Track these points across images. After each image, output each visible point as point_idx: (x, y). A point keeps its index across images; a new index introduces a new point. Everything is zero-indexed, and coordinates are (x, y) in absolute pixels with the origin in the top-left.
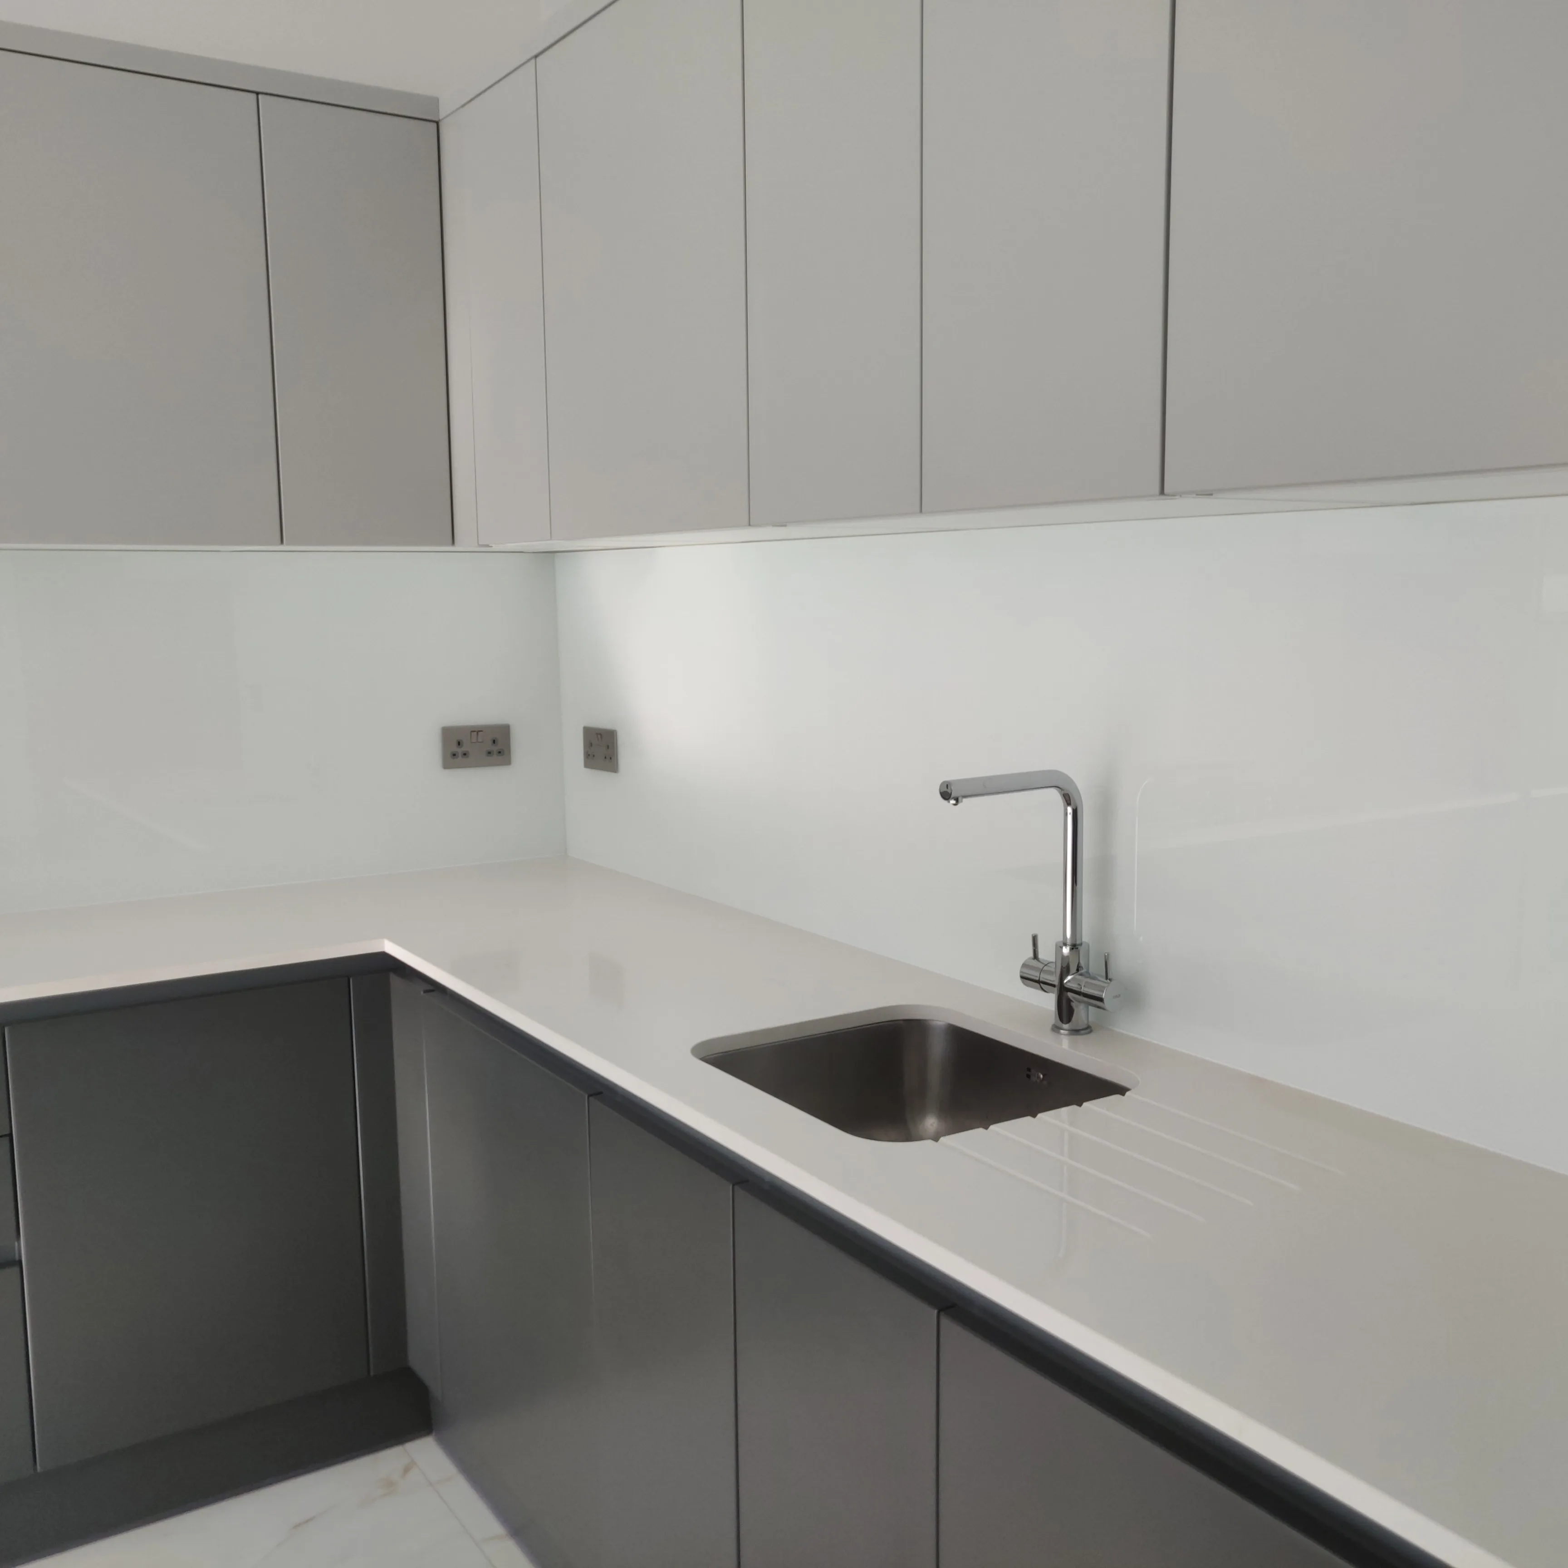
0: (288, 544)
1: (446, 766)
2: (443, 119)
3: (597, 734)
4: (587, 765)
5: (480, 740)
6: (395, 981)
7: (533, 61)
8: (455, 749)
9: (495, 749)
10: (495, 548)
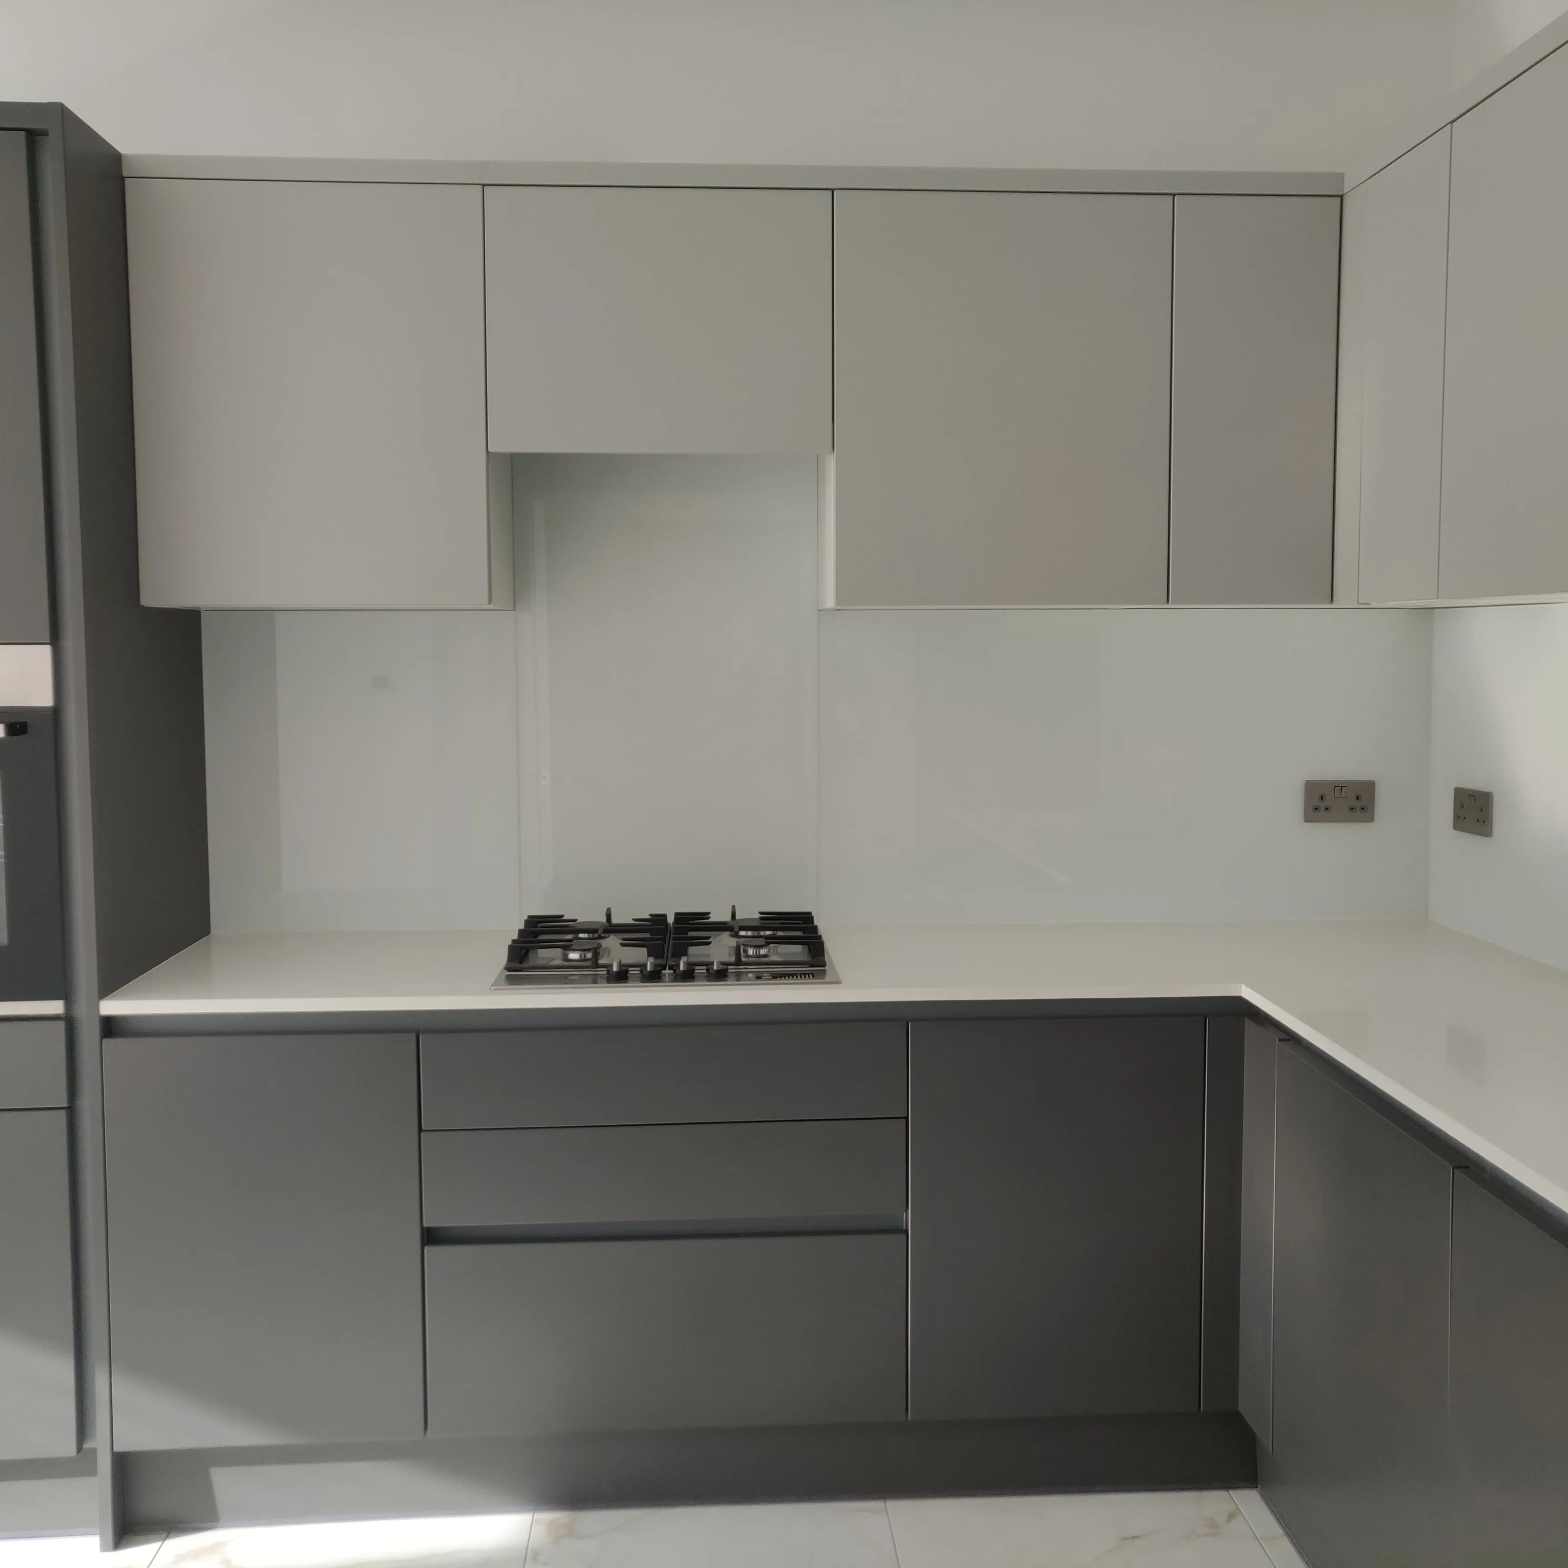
0: (1172, 604)
1: (1308, 819)
2: (1347, 193)
3: (1470, 796)
4: (1456, 827)
5: (1343, 795)
6: (1250, 1026)
7: (1449, 126)
8: (1318, 803)
9: (1358, 805)
10: (1374, 605)
